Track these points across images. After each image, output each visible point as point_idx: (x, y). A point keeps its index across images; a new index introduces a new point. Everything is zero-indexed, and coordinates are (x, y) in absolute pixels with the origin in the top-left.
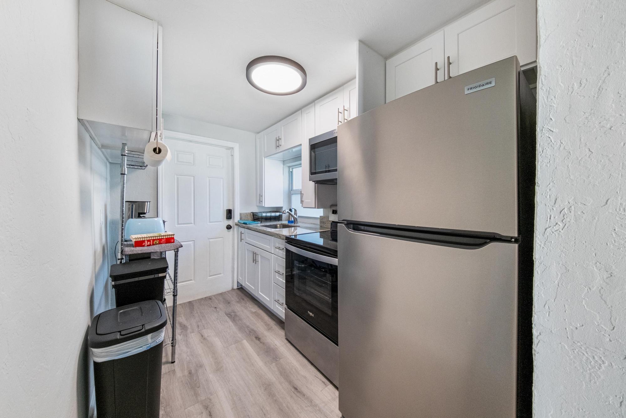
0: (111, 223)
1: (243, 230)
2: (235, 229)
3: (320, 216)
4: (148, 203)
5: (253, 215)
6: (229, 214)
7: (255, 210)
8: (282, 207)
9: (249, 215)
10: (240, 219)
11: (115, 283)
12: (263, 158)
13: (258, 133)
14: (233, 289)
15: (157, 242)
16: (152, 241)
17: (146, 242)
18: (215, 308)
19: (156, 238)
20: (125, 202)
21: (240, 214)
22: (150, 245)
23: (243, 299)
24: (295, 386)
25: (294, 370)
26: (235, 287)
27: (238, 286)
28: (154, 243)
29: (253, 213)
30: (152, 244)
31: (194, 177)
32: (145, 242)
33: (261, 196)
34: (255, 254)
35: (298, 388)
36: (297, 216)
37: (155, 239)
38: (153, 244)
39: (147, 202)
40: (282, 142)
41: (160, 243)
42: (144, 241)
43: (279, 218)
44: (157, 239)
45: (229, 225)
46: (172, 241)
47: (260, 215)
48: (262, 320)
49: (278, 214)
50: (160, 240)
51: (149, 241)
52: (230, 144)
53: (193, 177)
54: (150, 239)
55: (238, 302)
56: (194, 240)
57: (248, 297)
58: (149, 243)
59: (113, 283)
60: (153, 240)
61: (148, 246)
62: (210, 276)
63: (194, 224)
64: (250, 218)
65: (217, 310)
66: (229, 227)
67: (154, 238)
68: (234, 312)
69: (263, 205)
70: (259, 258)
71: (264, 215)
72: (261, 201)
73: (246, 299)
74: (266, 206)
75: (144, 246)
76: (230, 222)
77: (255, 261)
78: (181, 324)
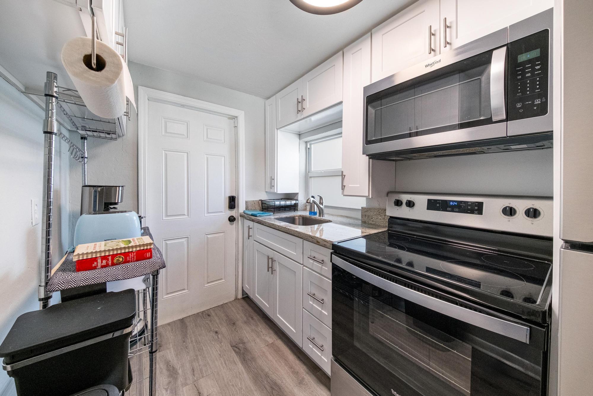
1: (251, 224)
2: (240, 222)
3: (362, 208)
4: (121, 188)
5: (262, 203)
6: (232, 202)
7: (264, 197)
8: (298, 193)
9: (257, 203)
10: (246, 209)
11: (12, 367)
12: (276, 130)
13: (269, 98)
14: (236, 299)
15: (121, 259)
16: (110, 258)
17: (99, 261)
18: (216, 332)
19: (119, 252)
21: (246, 202)
22: (107, 266)
23: (252, 318)
26: (240, 296)
27: (243, 295)
28: (115, 261)
29: (262, 201)
30: (110, 263)
31: (188, 153)
32: (97, 261)
33: (272, 179)
34: (271, 261)
36: (322, 205)
37: (117, 254)
38: (113, 264)
39: (119, 187)
40: (307, 104)
41: (126, 262)
42: (95, 259)
43: (294, 207)
44: (121, 254)
45: (233, 216)
46: (148, 255)
47: (272, 204)
48: (286, 360)
49: (293, 202)
50: (126, 254)
51: (104, 258)
53: (186, 154)
54: (107, 254)
55: (245, 322)
56: (188, 237)
57: (259, 315)
58: (104, 262)
59: (9, 368)
60: (113, 256)
61: (103, 267)
62: (208, 283)
63: (188, 216)
64: (258, 207)
65: (218, 338)
66: (232, 219)
67: (115, 253)
68: (244, 343)
69: (276, 191)
70: (277, 267)
71: (277, 203)
72: (272, 186)
73: (256, 317)
74: (279, 192)
75: (95, 268)
76: (233, 213)
77: (271, 269)
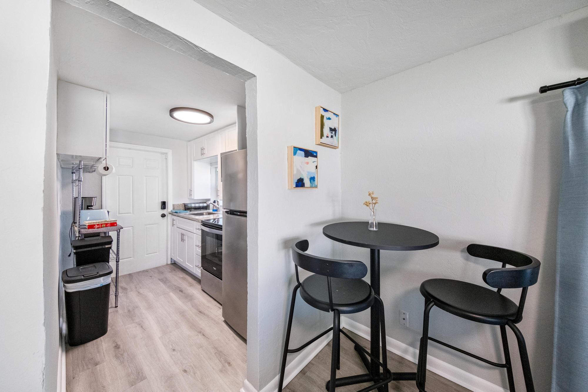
0: (63, 214)
1: (175, 218)
2: (169, 217)
4: (95, 198)
5: (185, 206)
6: (164, 205)
7: (187, 202)
8: (210, 199)
9: (181, 206)
10: (173, 209)
11: (76, 251)
12: (193, 161)
13: (189, 141)
14: (167, 264)
15: (104, 226)
16: (100, 225)
17: (96, 226)
18: (151, 276)
19: (104, 223)
20: (82, 198)
21: (173, 205)
22: (99, 228)
23: (174, 270)
24: (200, 311)
25: (202, 304)
26: (169, 262)
27: (171, 262)
28: (102, 226)
29: (184, 204)
30: (100, 227)
31: (133, 176)
32: (95, 226)
33: (191, 191)
34: (183, 235)
35: (202, 312)
36: (219, 206)
37: (103, 224)
38: (101, 227)
39: (94, 197)
40: (206, 151)
41: (106, 226)
42: (95, 225)
43: (206, 208)
44: (104, 224)
45: (164, 214)
46: (115, 225)
47: (189, 205)
48: (187, 281)
49: (205, 205)
50: (106, 224)
51: (98, 225)
52: (164, 150)
53: (131, 177)
54: (99, 223)
55: (170, 272)
56: (133, 226)
57: (179, 269)
58: (98, 226)
59: (75, 251)
60: (101, 224)
61: (97, 228)
62: (147, 254)
63: (133, 213)
64: (182, 208)
65: (152, 278)
66: (163, 216)
67: (102, 223)
68: (166, 278)
69: (193, 198)
70: (186, 238)
71: (193, 205)
72: (191, 195)
73: (177, 270)
74: (195, 199)
75: (95, 228)
76: (164, 212)
77: (183, 240)
78: (122, 288)
